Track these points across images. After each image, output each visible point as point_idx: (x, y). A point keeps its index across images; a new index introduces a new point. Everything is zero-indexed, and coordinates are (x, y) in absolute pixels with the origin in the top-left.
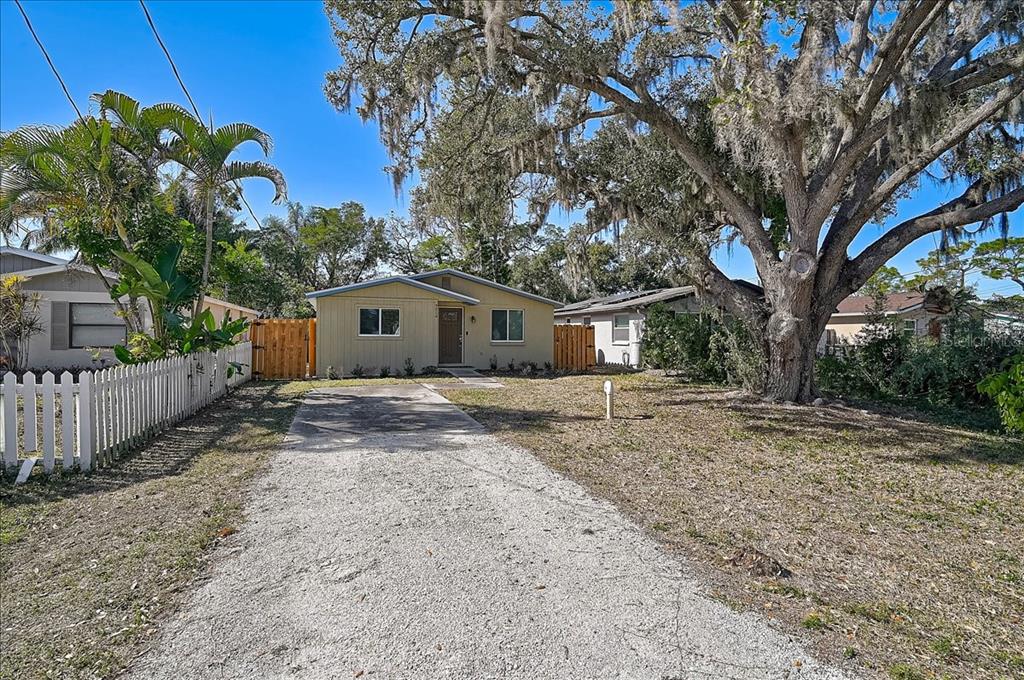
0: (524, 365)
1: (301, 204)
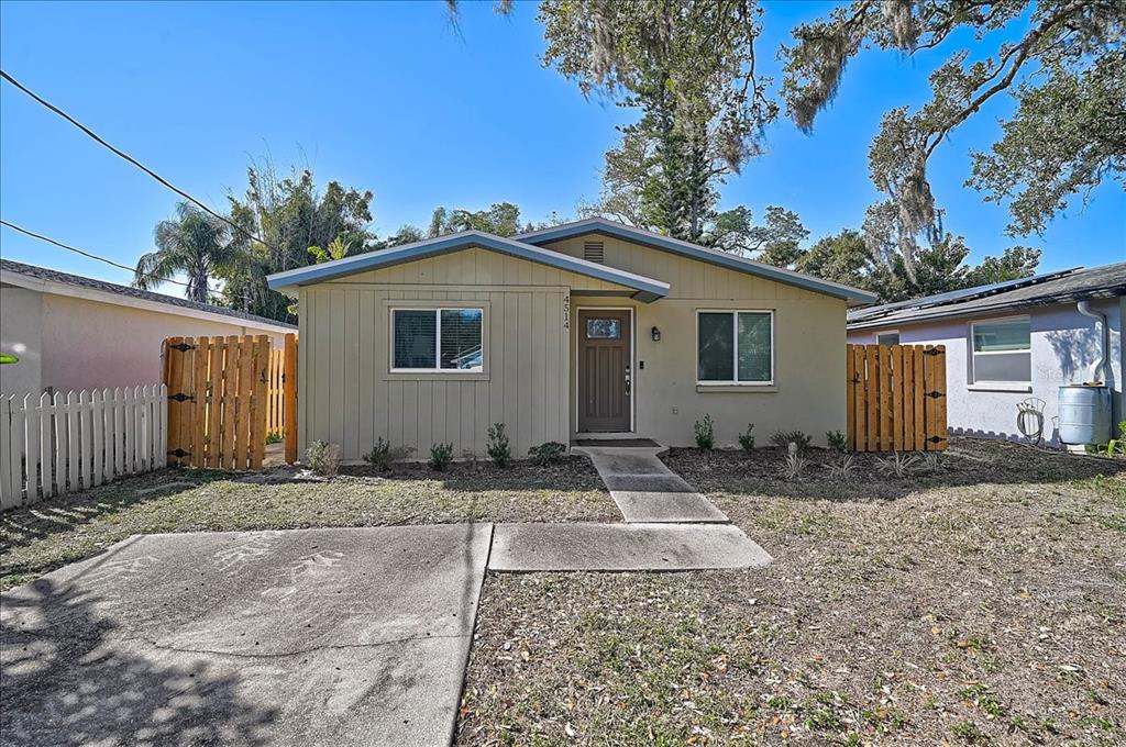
0: (780, 439)
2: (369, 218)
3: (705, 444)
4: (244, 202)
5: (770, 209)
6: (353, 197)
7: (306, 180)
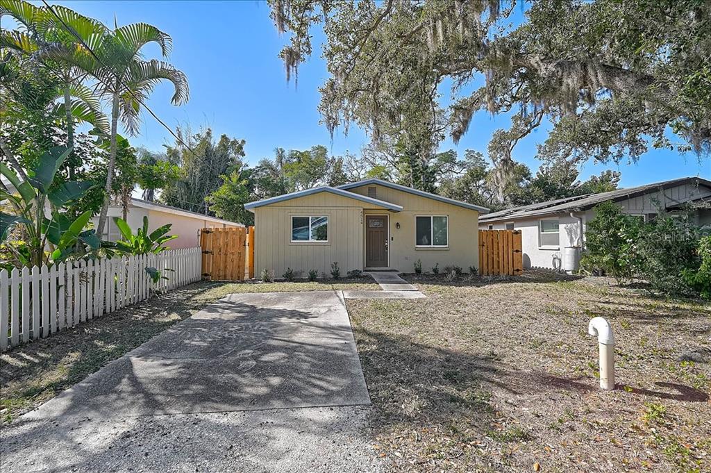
0: (448, 269)
1: (284, 149)
2: (243, 154)
3: (418, 271)
4: (173, 146)
5: (467, 151)
6: (234, 143)
7: (208, 134)
